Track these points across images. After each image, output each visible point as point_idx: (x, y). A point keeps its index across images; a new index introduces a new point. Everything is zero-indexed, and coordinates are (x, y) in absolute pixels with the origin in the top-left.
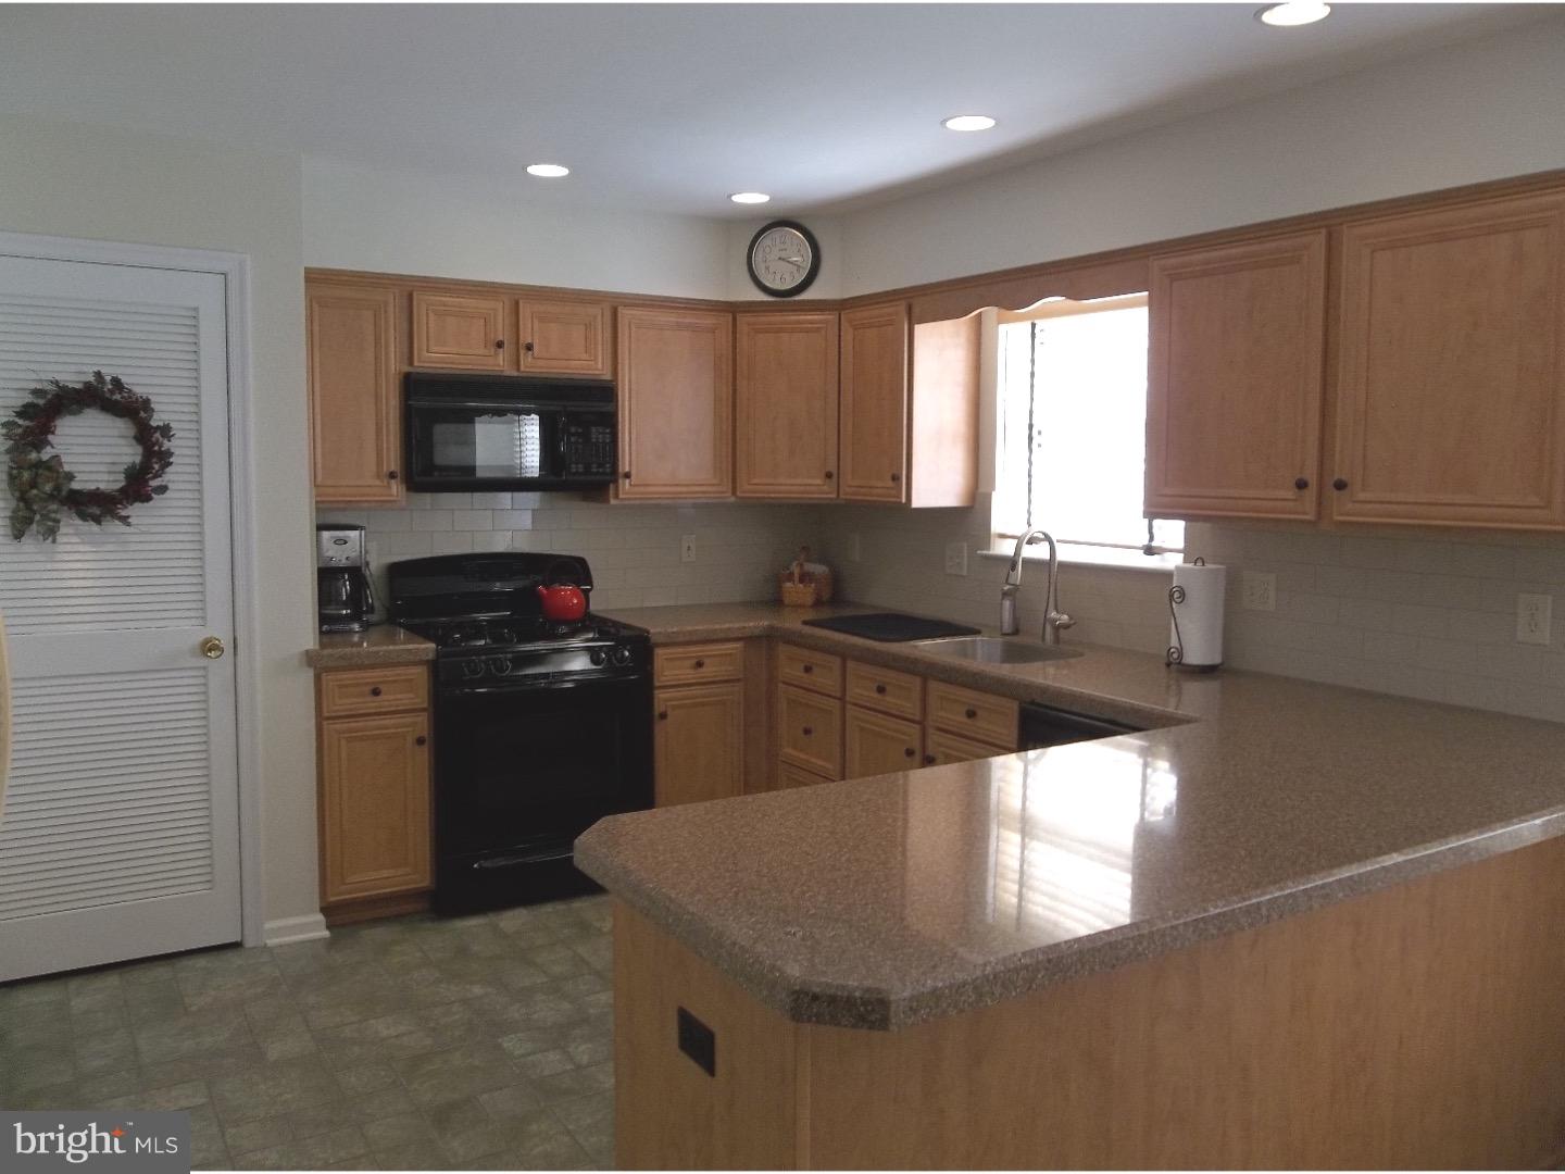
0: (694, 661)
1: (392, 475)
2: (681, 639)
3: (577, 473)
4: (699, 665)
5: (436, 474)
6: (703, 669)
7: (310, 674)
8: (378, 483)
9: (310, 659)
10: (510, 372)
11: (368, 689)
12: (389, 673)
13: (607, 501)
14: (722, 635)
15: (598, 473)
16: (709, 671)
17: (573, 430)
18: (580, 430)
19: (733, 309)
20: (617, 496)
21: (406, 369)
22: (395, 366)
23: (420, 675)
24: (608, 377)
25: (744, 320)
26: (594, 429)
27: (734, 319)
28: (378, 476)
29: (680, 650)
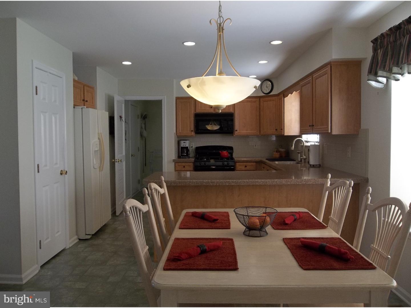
0: (245, 166)
1: (192, 131)
2: (241, 161)
3: (226, 130)
4: (246, 167)
5: (199, 130)
6: (247, 167)
7: (174, 163)
8: (190, 132)
9: (174, 161)
10: (214, 112)
11: (183, 166)
12: (187, 164)
13: (233, 135)
14: (250, 161)
15: (230, 130)
16: (248, 168)
17: (225, 122)
18: (226, 122)
19: (260, 97)
20: (235, 135)
21: (195, 113)
22: (193, 112)
23: (192, 164)
24: (233, 112)
25: (261, 99)
26: (229, 122)
27: (260, 99)
28: (190, 131)
29: (242, 163)
